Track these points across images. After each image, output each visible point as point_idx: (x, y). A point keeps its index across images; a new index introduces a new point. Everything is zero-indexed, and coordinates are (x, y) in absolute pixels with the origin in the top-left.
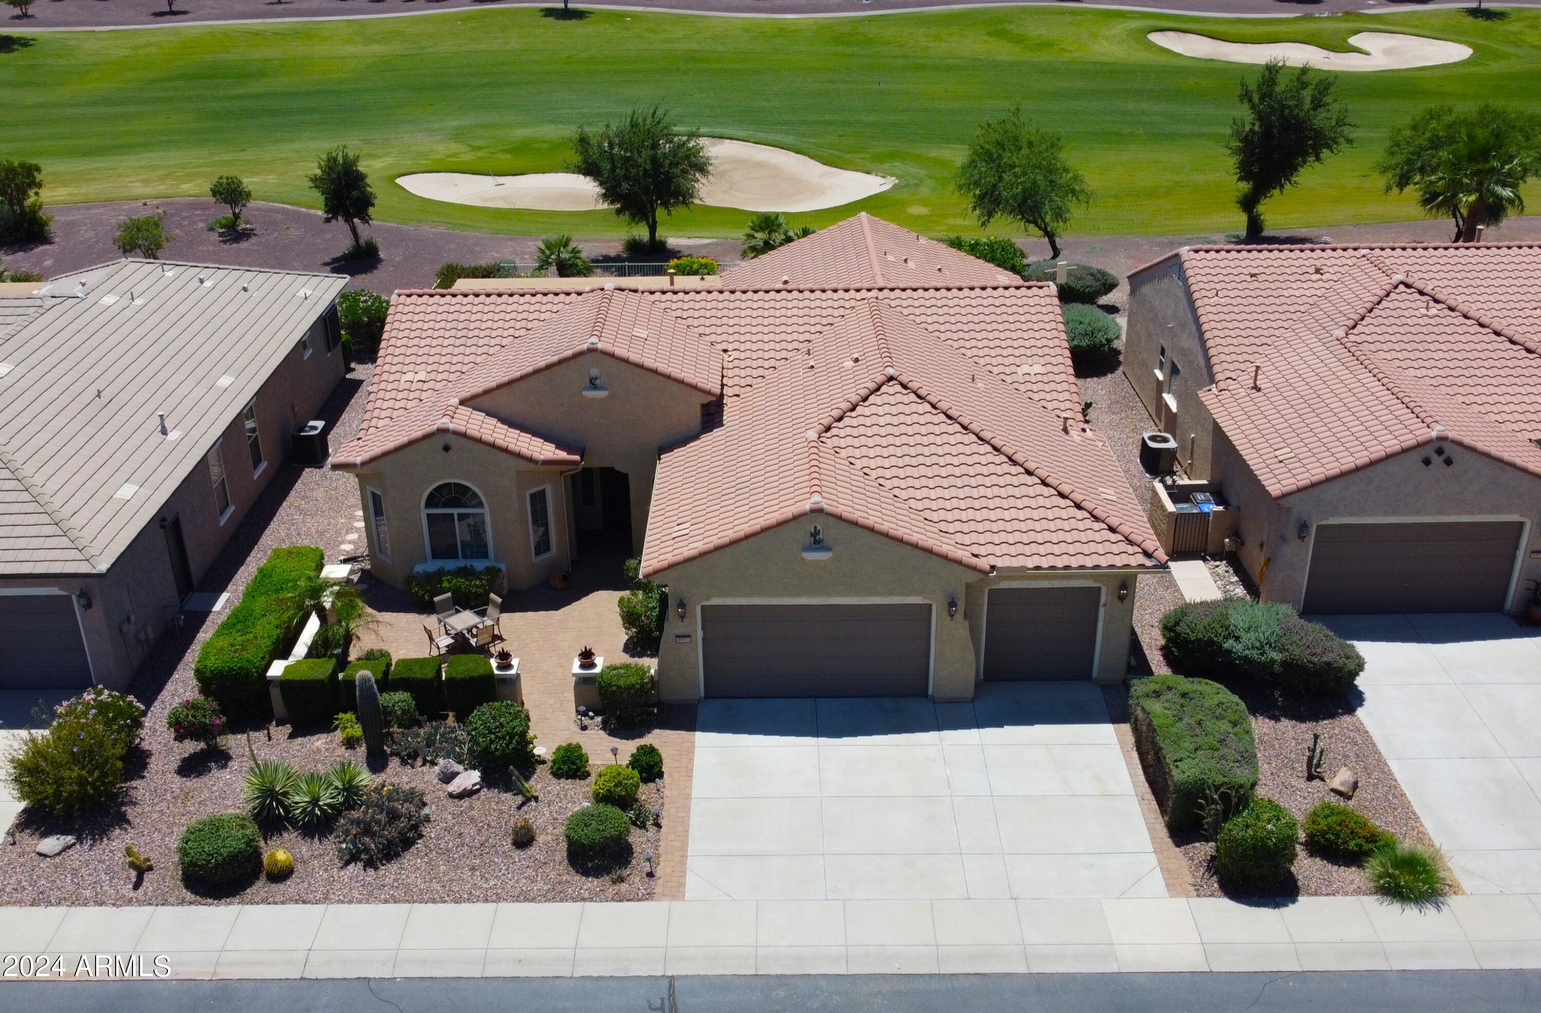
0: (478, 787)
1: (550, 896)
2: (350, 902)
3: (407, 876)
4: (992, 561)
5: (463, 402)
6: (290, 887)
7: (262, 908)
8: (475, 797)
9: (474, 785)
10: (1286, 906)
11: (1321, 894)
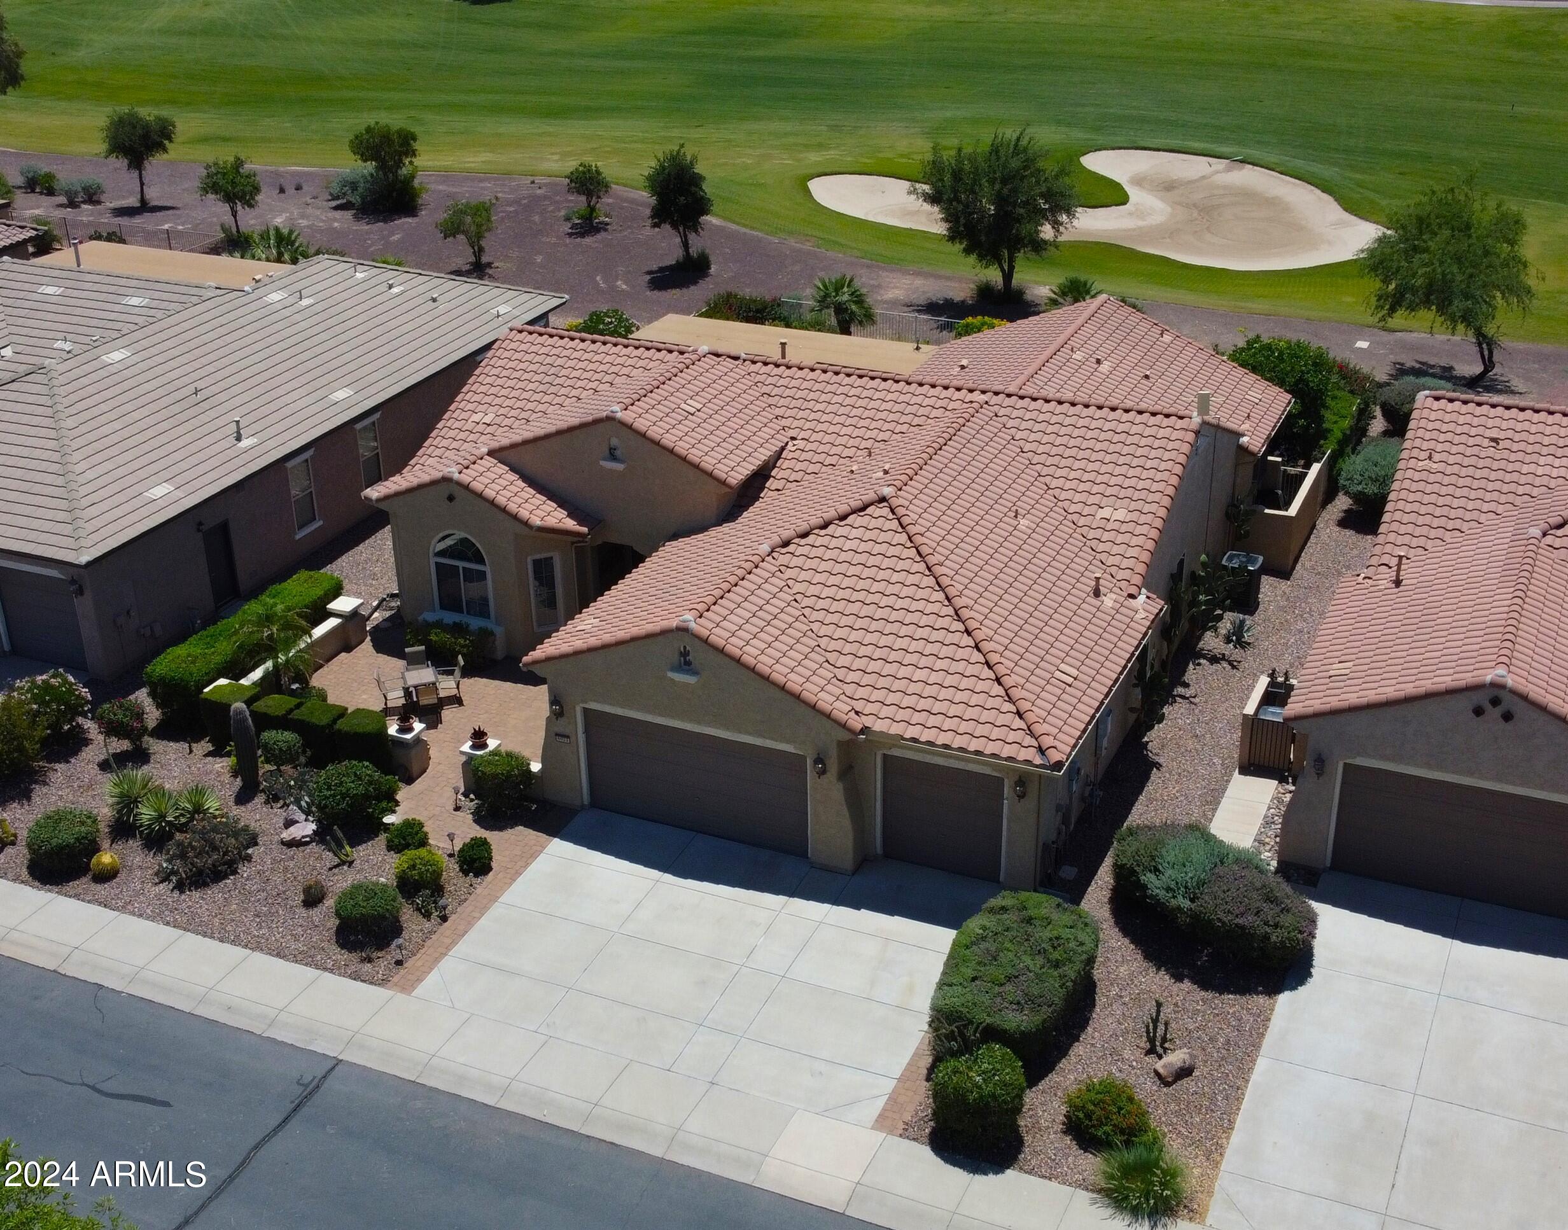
0: (308, 839)
1: (300, 957)
2: (140, 916)
3: (201, 907)
4: (868, 721)
5: (491, 453)
6: (103, 890)
7: (72, 902)
8: (301, 848)
9: (303, 837)
10: (986, 1174)
11: (1036, 1174)
